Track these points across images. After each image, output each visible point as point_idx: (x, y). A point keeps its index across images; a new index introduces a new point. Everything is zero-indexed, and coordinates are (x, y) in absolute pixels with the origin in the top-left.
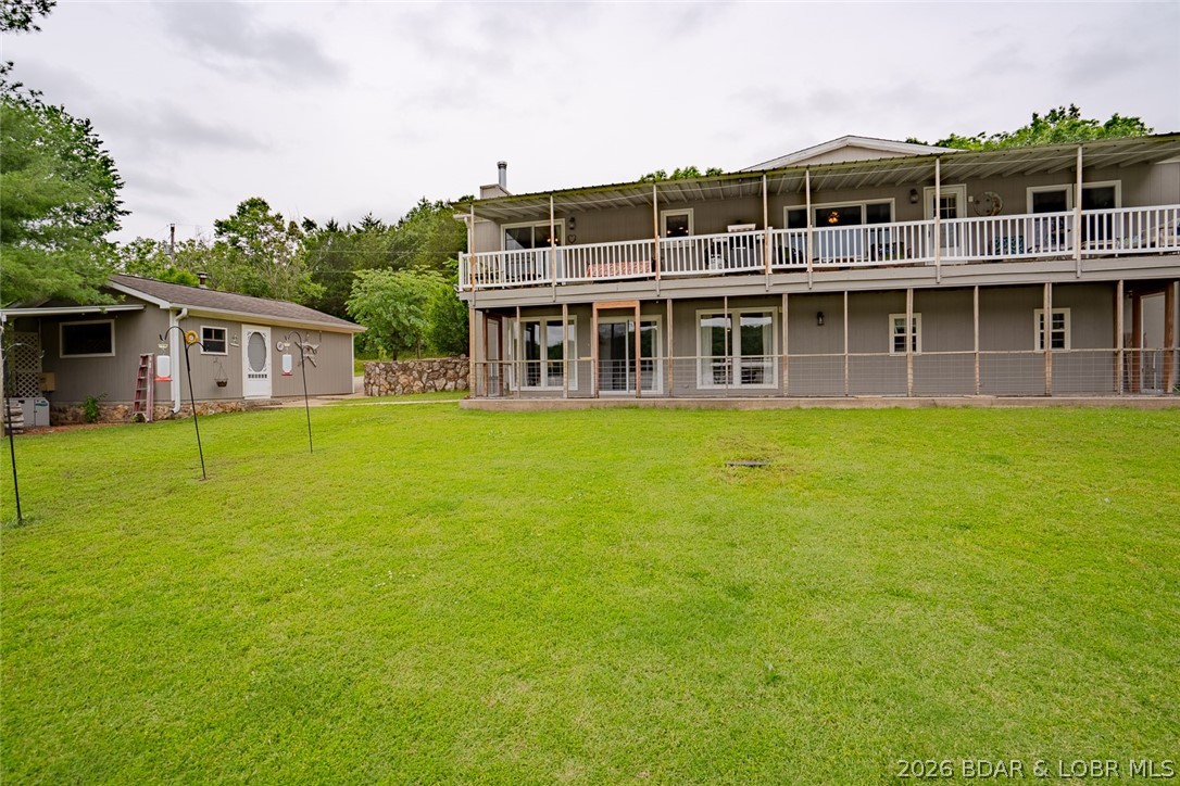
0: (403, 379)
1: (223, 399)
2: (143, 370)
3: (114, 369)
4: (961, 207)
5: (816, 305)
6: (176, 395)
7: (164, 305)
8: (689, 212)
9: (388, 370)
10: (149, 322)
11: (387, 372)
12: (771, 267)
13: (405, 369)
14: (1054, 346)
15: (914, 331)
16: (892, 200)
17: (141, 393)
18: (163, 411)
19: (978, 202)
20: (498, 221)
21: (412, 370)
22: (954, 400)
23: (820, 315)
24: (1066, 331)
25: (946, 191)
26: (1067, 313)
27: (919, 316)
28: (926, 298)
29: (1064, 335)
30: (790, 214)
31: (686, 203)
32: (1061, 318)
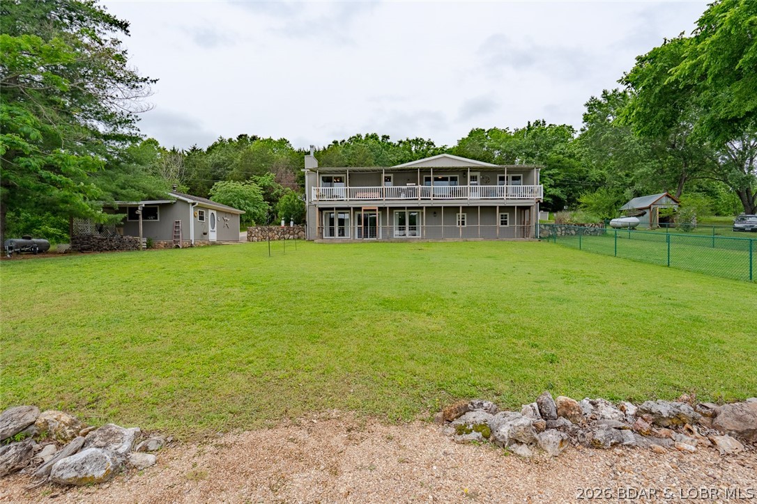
0: (269, 234)
1: (204, 239)
2: (177, 227)
4: (478, 180)
5: (434, 211)
7: (190, 201)
8: (392, 175)
9: (263, 230)
10: (178, 207)
12: (420, 198)
13: (270, 230)
14: (502, 224)
15: (463, 219)
16: (458, 176)
17: (177, 236)
18: (187, 244)
19: (483, 178)
20: (319, 173)
21: (274, 230)
22: (472, 239)
23: (435, 213)
24: (508, 220)
25: (474, 174)
26: (508, 214)
27: (465, 214)
28: (466, 209)
29: (506, 221)
30: (426, 178)
31: (391, 173)
32: (506, 215)
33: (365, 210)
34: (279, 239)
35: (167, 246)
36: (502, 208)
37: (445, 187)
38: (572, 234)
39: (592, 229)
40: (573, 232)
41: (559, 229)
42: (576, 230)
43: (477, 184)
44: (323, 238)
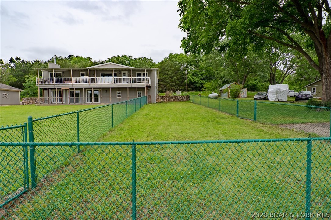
0: (31, 101)
4: (127, 75)
5: (106, 89)
8: (85, 72)
9: (27, 99)
11: (27, 100)
12: (90, 83)
13: (31, 99)
14: (138, 96)
15: (120, 94)
16: (117, 73)
20: (49, 71)
21: (33, 99)
23: (106, 91)
24: (141, 94)
25: (125, 72)
26: (141, 91)
27: (121, 91)
28: (122, 89)
29: (141, 95)
30: (102, 74)
31: (84, 71)
32: (140, 92)
33: (63, 89)
34: (36, 103)
36: (139, 88)
37: (112, 78)
38: (172, 101)
39: (181, 99)
40: (172, 100)
41: (166, 99)
42: (174, 99)
43: (126, 77)
44: (51, 103)
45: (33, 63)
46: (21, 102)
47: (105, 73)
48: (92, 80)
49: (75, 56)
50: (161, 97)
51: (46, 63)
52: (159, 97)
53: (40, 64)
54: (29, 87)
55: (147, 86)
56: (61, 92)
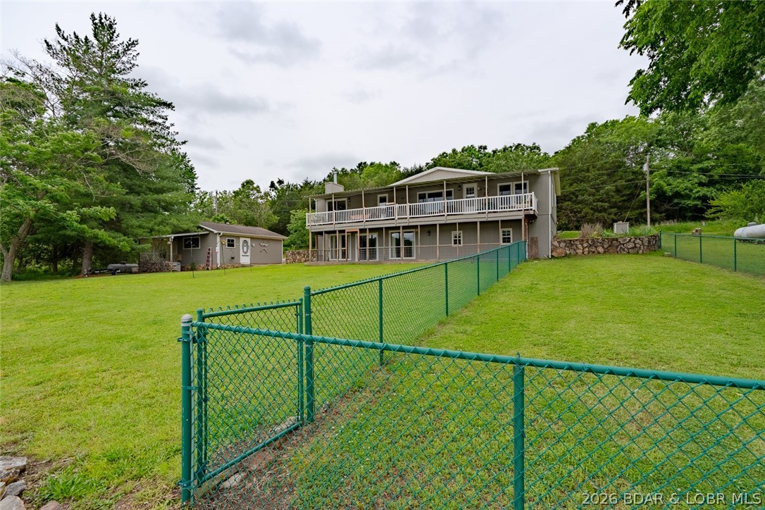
0: (298, 257)
1: (233, 262)
2: (209, 253)
3: (200, 253)
4: (476, 191)
5: (428, 229)
6: (219, 262)
7: (215, 232)
8: (387, 195)
9: (293, 254)
10: (211, 236)
12: (397, 217)
13: (299, 253)
14: (504, 242)
15: (459, 237)
16: (453, 190)
17: (208, 261)
18: (214, 266)
19: (481, 189)
20: (326, 199)
21: (301, 253)
23: (429, 232)
24: (511, 236)
25: (470, 186)
26: (511, 230)
27: (461, 232)
28: (463, 225)
29: (509, 238)
30: (420, 195)
31: (386, 192)
32: (509, 232)
33: (347, 232)
34: (305, 261)
35: (203, 269)
36: (506, 223)
37: (443, 202)
38: (599, 253)
39: (631, 245)
40: (601, 250)
41: (580, 246)
42: (605, 246)
43: (474, 197)
44: (328, 260)
45: (301, 187)
46: (284, 260)
47: (427, 192)
48: (402, 210)
49: (369, 163)
50: (565, 241)
51: (320, 184)
52: (559, 242)
53: (312, 187)
54: (296, 231)
55: (526, 216)
56: (343, 238)
